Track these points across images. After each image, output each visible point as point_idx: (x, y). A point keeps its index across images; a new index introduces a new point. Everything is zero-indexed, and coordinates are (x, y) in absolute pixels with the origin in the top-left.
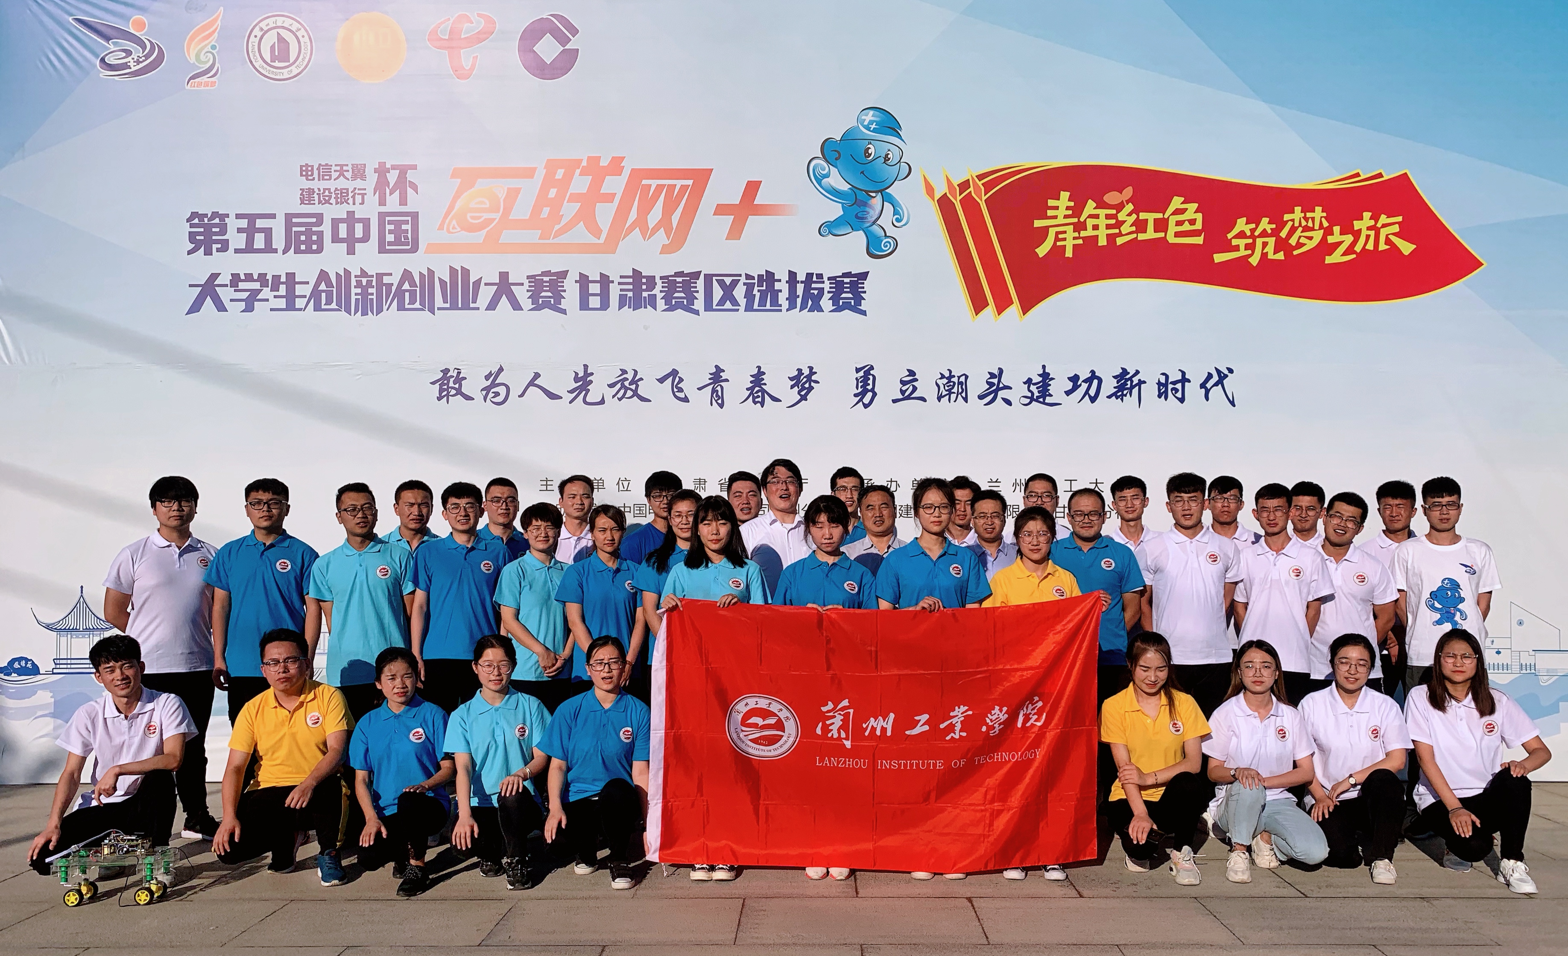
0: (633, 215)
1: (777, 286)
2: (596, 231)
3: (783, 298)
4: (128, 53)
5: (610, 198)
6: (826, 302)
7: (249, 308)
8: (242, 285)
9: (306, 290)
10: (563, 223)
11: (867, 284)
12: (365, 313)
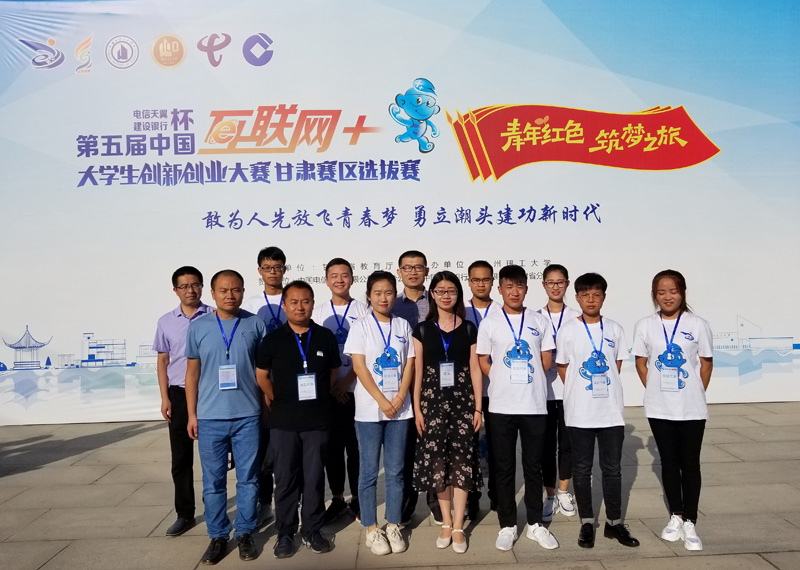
0: (303, 133)
1: (375, 167)
2: (284, 141)
3: (378, 173)
4: (46, 56)
5: (291, 125)
6: (400, 175)
7: (109, 183)
8: (105, 172)
9: (139, 174)
10: (268, 138)
11: (420, 166)
12: (168, 185)
